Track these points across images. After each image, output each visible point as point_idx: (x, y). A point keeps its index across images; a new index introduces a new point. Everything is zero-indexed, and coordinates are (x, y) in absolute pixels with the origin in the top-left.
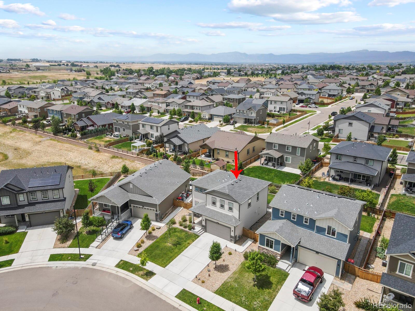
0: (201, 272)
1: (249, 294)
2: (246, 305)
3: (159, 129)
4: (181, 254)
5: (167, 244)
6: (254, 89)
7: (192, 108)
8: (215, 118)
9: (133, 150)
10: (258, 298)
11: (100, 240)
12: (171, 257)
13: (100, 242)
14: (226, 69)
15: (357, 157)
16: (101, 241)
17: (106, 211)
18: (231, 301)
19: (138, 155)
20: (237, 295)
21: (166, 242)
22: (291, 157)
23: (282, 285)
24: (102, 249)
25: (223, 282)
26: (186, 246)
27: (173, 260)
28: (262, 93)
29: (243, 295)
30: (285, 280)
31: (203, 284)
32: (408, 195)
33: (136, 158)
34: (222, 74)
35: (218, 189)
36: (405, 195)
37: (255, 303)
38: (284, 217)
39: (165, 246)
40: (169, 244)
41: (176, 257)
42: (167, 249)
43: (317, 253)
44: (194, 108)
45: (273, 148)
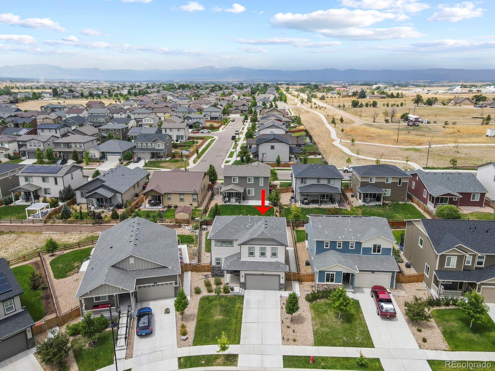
0: (282, 332)
1: (345, 332)
2: (352, 343)
3: (60, 180)
4: (242, 321)
5: (215, 317)
6: (121, 115)
7: (68, 145)
8: (109, 157)
9: (29, 216)
10: (356, 333)
11: (122, 346)
12: (235, 331)
13: (124, 349)
14: (51, 88)
15: (320, 178)
16: (125, 347)
17: (100, 306)
18: (336, 346)
19: (45, 222)
20: (337, 338)
21: (212, 317)
22: (254, 189)
23: (362, 313)
24: (137, 356)
25: (312, 332)
26: (240, 312)
27: (240, 332)
28: (139, 120)
29: (341, 336)
30: (360, 307)
31: (297, 343)
32: (366, 205)
33: (44, 227)
34: (46, 95)
35: (258, 236)
36: (364, 205)
37: (357, 338)
38: (329, 248)
39: (217, 321)
40: (218, 317)
41: (241, 327)
42: (220, 323)
43: (373, 272)
44: (71, 146)
45: (233, 182)
